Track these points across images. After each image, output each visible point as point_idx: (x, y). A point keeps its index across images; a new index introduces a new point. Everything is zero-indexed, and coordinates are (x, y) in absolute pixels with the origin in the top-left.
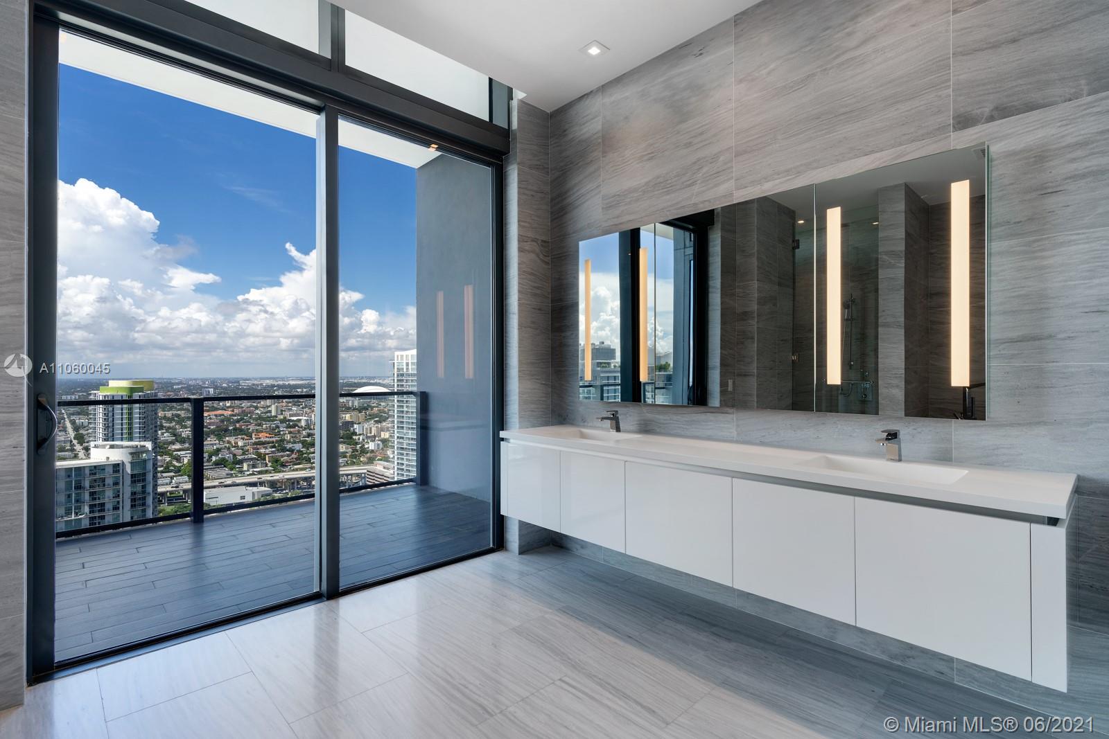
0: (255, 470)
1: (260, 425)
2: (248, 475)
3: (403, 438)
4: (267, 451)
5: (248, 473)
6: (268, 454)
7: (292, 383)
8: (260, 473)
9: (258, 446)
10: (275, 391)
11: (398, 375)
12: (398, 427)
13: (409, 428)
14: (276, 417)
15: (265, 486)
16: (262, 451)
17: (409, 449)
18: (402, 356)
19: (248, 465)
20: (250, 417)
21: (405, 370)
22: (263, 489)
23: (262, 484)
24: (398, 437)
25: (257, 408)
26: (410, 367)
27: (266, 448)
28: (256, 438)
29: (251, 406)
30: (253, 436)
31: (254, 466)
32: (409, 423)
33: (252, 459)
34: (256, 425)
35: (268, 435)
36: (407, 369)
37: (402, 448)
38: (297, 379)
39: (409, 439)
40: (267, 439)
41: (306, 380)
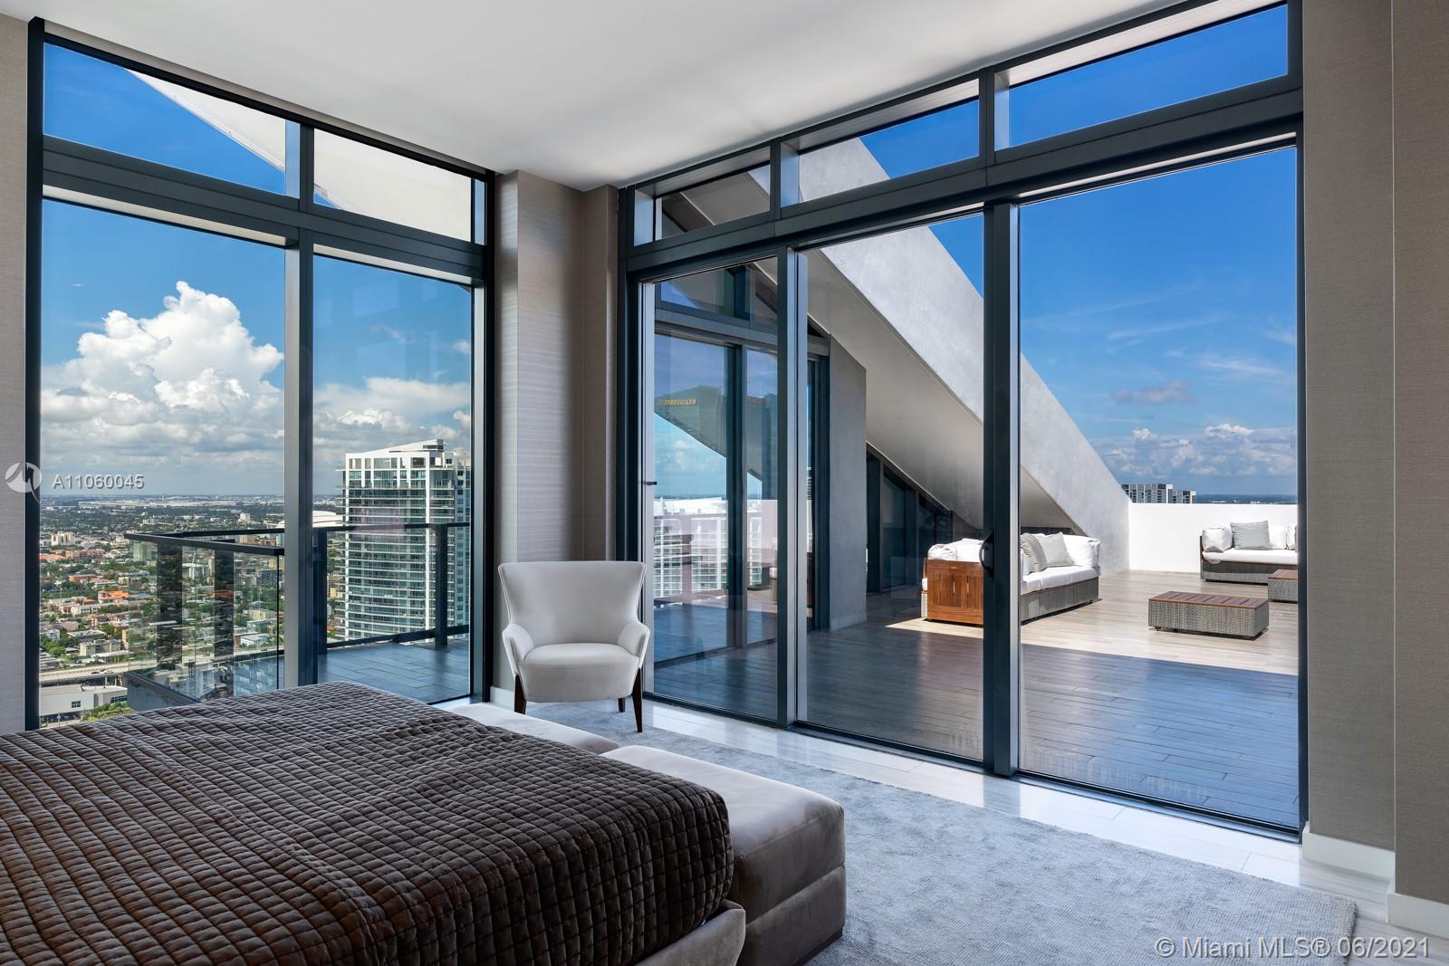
0: (101, 655)
1: (112, 577)
2: (88, 665)
3: (359, 598)
4: (125, 623)
5: (88, 661)
6: (126, 628)
7: (173, 504)
8: (110, 660)
9: (108, 615)
10: (143, 518)
11: (351, 493)
12: (351, 580)
13: (370, 582)
14: (144, 564)
15: (118, 684)
16: (116, 622)
17: (370, 617)
18: (358, 461)
19: (89, 647)
20: (96, 565)
21: (363, 485)
22: (114, 688)
23: (112, 679)
24: (351, 597)
25: (108, 549)
26: (372, 479)
27: (123, 618)
28: (105, 601)
29: (98, 545)
30: (100, 596)
31: (99, 649)
32: (370, 573)
33: (95, 637)
34: (105, 577)
35: (126, 595)
36: (368, 483)
37: (358, 616)
38: (184, 498)
39: (370, 599)
40: (126, 603)
41: (200, 500)
